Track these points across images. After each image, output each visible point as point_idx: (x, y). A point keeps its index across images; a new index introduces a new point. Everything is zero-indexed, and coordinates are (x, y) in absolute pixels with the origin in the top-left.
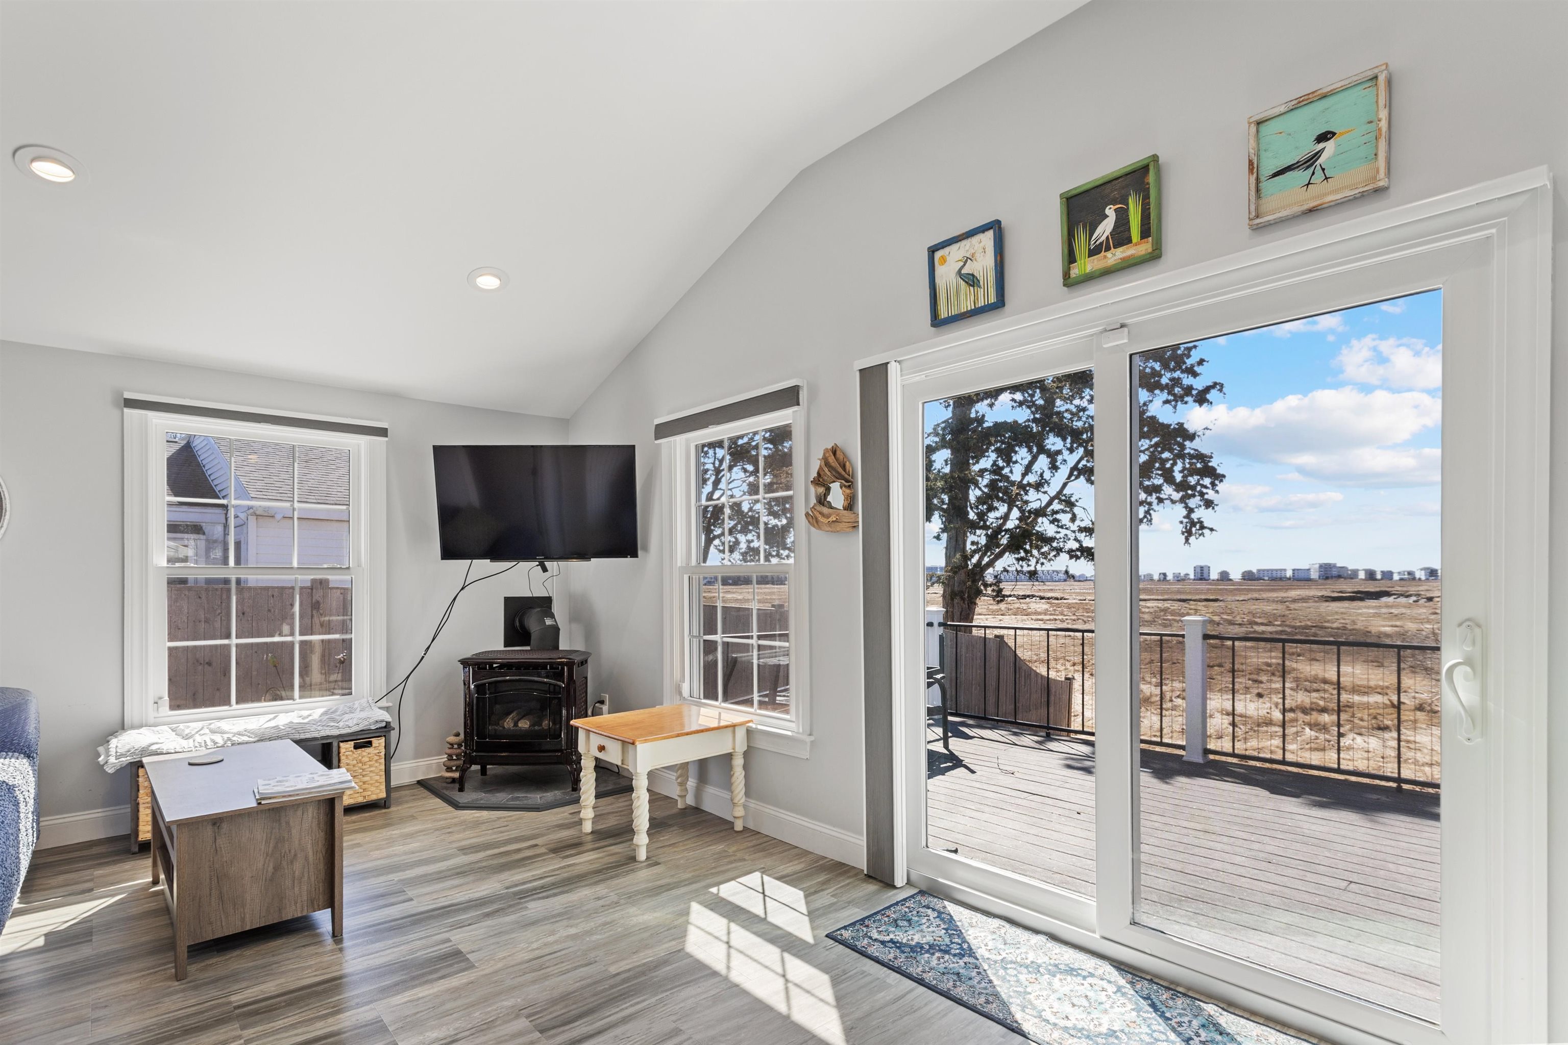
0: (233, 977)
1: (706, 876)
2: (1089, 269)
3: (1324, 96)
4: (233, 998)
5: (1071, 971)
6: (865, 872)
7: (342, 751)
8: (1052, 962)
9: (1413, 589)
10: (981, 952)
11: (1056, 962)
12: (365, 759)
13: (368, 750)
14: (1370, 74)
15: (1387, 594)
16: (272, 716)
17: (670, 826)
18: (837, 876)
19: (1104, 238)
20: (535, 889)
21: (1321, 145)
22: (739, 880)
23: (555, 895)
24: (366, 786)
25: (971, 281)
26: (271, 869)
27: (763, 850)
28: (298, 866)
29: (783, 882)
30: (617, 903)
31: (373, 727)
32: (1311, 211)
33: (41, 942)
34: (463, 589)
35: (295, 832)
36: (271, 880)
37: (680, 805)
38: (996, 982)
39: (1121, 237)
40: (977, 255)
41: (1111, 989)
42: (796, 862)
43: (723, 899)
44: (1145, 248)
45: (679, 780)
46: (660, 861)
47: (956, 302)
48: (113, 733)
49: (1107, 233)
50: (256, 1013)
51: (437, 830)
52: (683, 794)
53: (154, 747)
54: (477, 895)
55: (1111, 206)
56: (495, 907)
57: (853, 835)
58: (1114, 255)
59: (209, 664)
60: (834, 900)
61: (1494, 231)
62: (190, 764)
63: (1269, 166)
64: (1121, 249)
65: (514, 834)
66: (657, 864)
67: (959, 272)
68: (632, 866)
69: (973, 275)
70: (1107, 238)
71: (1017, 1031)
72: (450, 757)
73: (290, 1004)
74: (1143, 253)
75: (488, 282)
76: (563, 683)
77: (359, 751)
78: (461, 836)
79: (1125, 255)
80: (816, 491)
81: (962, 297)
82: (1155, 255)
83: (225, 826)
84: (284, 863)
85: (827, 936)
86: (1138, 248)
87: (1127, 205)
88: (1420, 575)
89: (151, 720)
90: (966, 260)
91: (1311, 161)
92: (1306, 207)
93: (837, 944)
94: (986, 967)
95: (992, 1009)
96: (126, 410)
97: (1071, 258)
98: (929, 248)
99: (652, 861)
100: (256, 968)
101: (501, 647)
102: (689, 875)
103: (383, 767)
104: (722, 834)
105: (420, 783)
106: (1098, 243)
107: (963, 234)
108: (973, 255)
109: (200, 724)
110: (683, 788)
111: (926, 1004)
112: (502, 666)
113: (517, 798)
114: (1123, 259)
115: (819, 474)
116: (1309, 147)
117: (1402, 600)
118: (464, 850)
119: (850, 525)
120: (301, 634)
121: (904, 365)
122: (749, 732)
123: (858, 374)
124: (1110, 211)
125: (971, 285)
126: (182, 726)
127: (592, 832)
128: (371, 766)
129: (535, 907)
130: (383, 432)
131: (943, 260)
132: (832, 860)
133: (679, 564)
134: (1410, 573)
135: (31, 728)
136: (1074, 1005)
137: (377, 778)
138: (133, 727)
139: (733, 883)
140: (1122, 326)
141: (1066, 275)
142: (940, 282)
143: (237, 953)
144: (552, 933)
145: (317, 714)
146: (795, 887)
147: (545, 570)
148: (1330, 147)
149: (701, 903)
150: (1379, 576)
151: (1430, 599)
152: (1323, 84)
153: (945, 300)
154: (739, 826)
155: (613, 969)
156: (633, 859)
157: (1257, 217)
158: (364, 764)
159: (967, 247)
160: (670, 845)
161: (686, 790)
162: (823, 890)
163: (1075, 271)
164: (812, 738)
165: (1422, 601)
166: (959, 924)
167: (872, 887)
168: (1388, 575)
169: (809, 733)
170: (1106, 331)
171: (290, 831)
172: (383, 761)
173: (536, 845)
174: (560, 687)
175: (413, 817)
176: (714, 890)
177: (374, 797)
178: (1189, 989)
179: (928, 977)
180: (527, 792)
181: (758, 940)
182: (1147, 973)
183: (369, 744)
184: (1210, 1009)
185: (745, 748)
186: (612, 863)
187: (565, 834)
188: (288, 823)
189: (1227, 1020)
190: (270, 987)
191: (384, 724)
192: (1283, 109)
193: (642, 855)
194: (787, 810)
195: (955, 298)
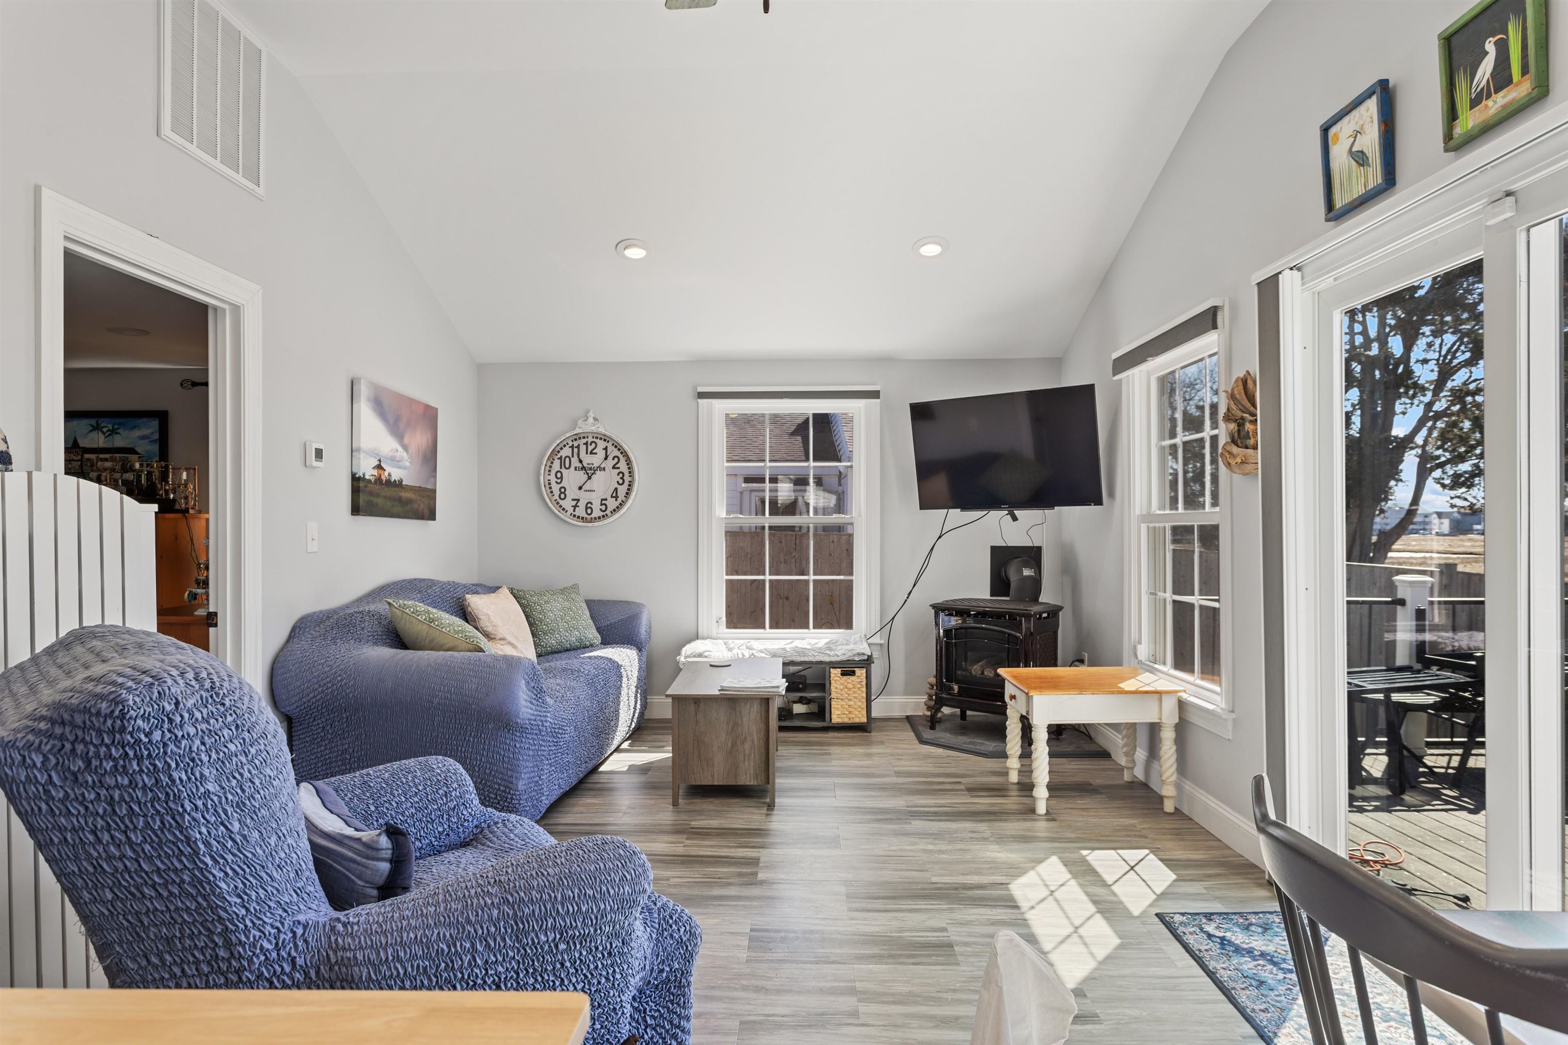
0: (700, 812)
1: (1090, 840)
2: (1471, 125)
4: (693, 823)
7: (832, 675)
12: (850, 686)
13: (852, 678)
16: (789, 641)
17: (1101, 793)
18: (1233, 874)
19: (1484, 82)
20: (928, 812)
22: (1120, 851)
23: (941, 820)
24: (851, 709)
25: (1360, 158)
26: (730, 745)
27: (1178, 834)
28: (747, 746)
29: (1165, 864)
30: (985, 839)
31: (857, 659)
33: (625, 769)
34: (940, 537)
35: (745, 720)
36: (730, 752)
37: (1127, 777)
39: (1501, 77)
40: (1366, 126)
42: (1204, 852)
43: (1087, 861)
44: (1526, 88)
45: (1124, 750)
47: (1349, 188)
48: (689, 641)
49: (1488, 75)
50: (698, 833)
51: (892, 755)
52: (1130, 765)
53: (706, 654)
54: (881, 806)
55: (1491, 39)
56: (888, 816)
58: (1495, 102)
59: (787, 598)
60: (1204, 891)
62: (711, 666)
64: (1501, 94)
65: (949, 770)
66: (1054, 820)
67: (1350, 151)
68: (1031, 816)
69: (1362, 152)
70: (1488, 81)
71: (1266, 1039)
72: (930, 696)
73: (718, 835)
74: (1524, 94)
75: (931, 250)
76: (1021, 633)
77: (845, 678)
78: (907, 763)
79: (1505, 100)
80: (1227, 428)
81: (1354, 180)
82: (1541, 92)
83: (702, 706)
84: (738, 742)
85: (1156, 915)
86: (1521, 89)
89: (715, 635)
90: (1357, 133)
93: (1161, 923)
95: (1262, 1016)
96: (700, 401)
97: (1452, 113)
98: (1321, 127)
99: (1050, 815)
100: (715, 811)
101: (987, 596)
102: (1073, 835)
103: (864, 695)
104: (1146, 811)
105: (908, 718)
106: (1479, 89)
108: (1362, 127)
109: (742, 641)
110: (1129, 759)
112: (978, 614)
113: (973, 743)
114: (1504, 107)
115: (1228, 409)
118: (898, 774)
120: (815, 574)
121: (1306, 270)
122: (1180, 703)
123: (1256, 289)
124: (1490, 47)
125: (1361, 165)
126: (730, 641)
127: (1018, 783)
128: (854, 692)
129: (918, 825)
130: (875, 395)
131: (1336, 139)
133: (1138, 512)
135: (643, 630)
137: (860, 704)
138: (704, 638)
139: (1112, 852)
140: (1509, 193)
141: (1448, 136)
142: (1335, 165)
143: (711, 800)
144: (914, 844)
145: (822, 643)
146: (1172, 870)
147: (1015, 519)
149: (1060, 858)
153: (1339, 188)
154: (1169, 806)
155: (934, 879)
156: (1033, 811)
158: (849, 689)
159: (1357, 119)
160: (1082, 809)
161: (1134, 762)
162: (1201, 881)
163: (1457, 131)
164: (1233, 716)
169: (1231, 709)
170: (1490, 203)
171: (742, 719)
172: (864, 689)
173: (960, 783)
174: (1017, 638)
175: (882, 743)
177: (857, 720)
179: (1226, 974)
180: (987, 740)
181: (1084, 898)
183: (853, 673)
185: (1177, 721)
186: (1011, 810)
187: (994, 779)
188: (740, 712)
190: (714, 823)
191: (866, 658)
193: (1041, 808)
194: (1215, 797)
195: (1348, 183)
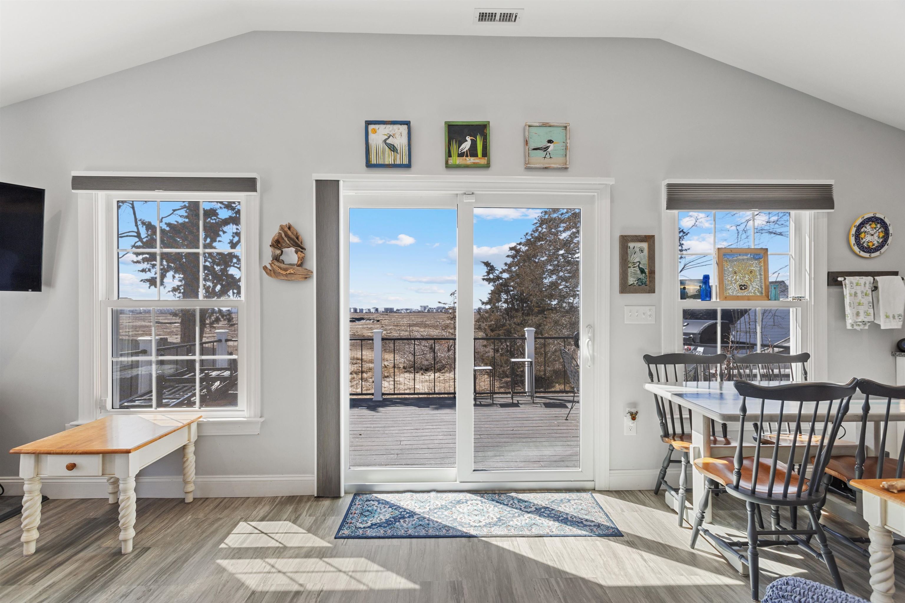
1: (204, 540)
2: (457, 163)
3: (550, 126)
5: (459, 502)
6: (316, 495)
8: (448, 501)
9: (371, 317)
10: (417, 511)
11: (450, 501)
14: (565, 125)
15: (362, 319)
18: (297, 504)
19: (465, 150)
21: (549, 144)
22: (234, 532)
25: (393, 148)
29: (269, 521)
32: (546, 168)
38: (440, 521)
39: (473, 152)
40: (397, 136)
41: (480, 503)
42: (261, 506)
43: (237, 549)
44: (483, 161)
46: (148, 545)
47: (382, 157)
49: (467, 148)
55: (469, 137)
57: (300, 475)
60: (313, 518)
61: (596, 194)
63: (533, 145)
67: (385, 141)
68: (122, 561)
69: (393, 145)
70: (467, 151)
71: (471, 536)
74: (483, 163)
79: (474, 161)
80: (273, 252)
81: (386, 155)
82: (488, 166)
85: (335, 538)
86: (481, 160)
87: (476, 139)
88: (373, 311)
90: (389, 136)
91: (546, 149)
92: (545, 166)
93: (346, 540)
94: (428, 516)
95: (451, 533)
97: (449, 155)
98: (366, 121)
106: (462, 152)
107: (389, 121)
108: (394, 135)
110: (115, 485)
111: (425, 546)
114: (474, 163)
115: (278, 241)
116: (545, 144)
117: (368, 321)
119: (304, 276)
121: (346, 184)
122: (199, 425)
123: (314, 182)
124: (469, 139)
125: (392, 150)
131: (375, 131)
132: (283, 497)
134: (369, 310)
136: (476, 515)
139: (230, 535)
140: (473, 194)
141: (447, 162)
142: (372, 143)
146: (279, 521)
148: (552, 145)
149: (223, 558)
150: (358, 311)
151: (378, 321)
152: (552, 122)
153: (375, 154)
154: (190, 499)
157: (528, 163)
159: (391, 129)
162: (300, 515)
163: (451, 161)
164: (263, 419)
165: (375, 322)
166: (392, 502)
167: (326, 503)
168: (361, 310)
169: (260, 415)
170: (465, 194)
176: (223, 546)
178: (499, 491)
179: (411, 532)
181: (298, 560)
182: (482, 491)
184: (513, 494)
185: (196, 438)
186: (98, 565)
189: (521, 496)
192: (538, 124)
194: (237, 474)
195: (382, 155)
